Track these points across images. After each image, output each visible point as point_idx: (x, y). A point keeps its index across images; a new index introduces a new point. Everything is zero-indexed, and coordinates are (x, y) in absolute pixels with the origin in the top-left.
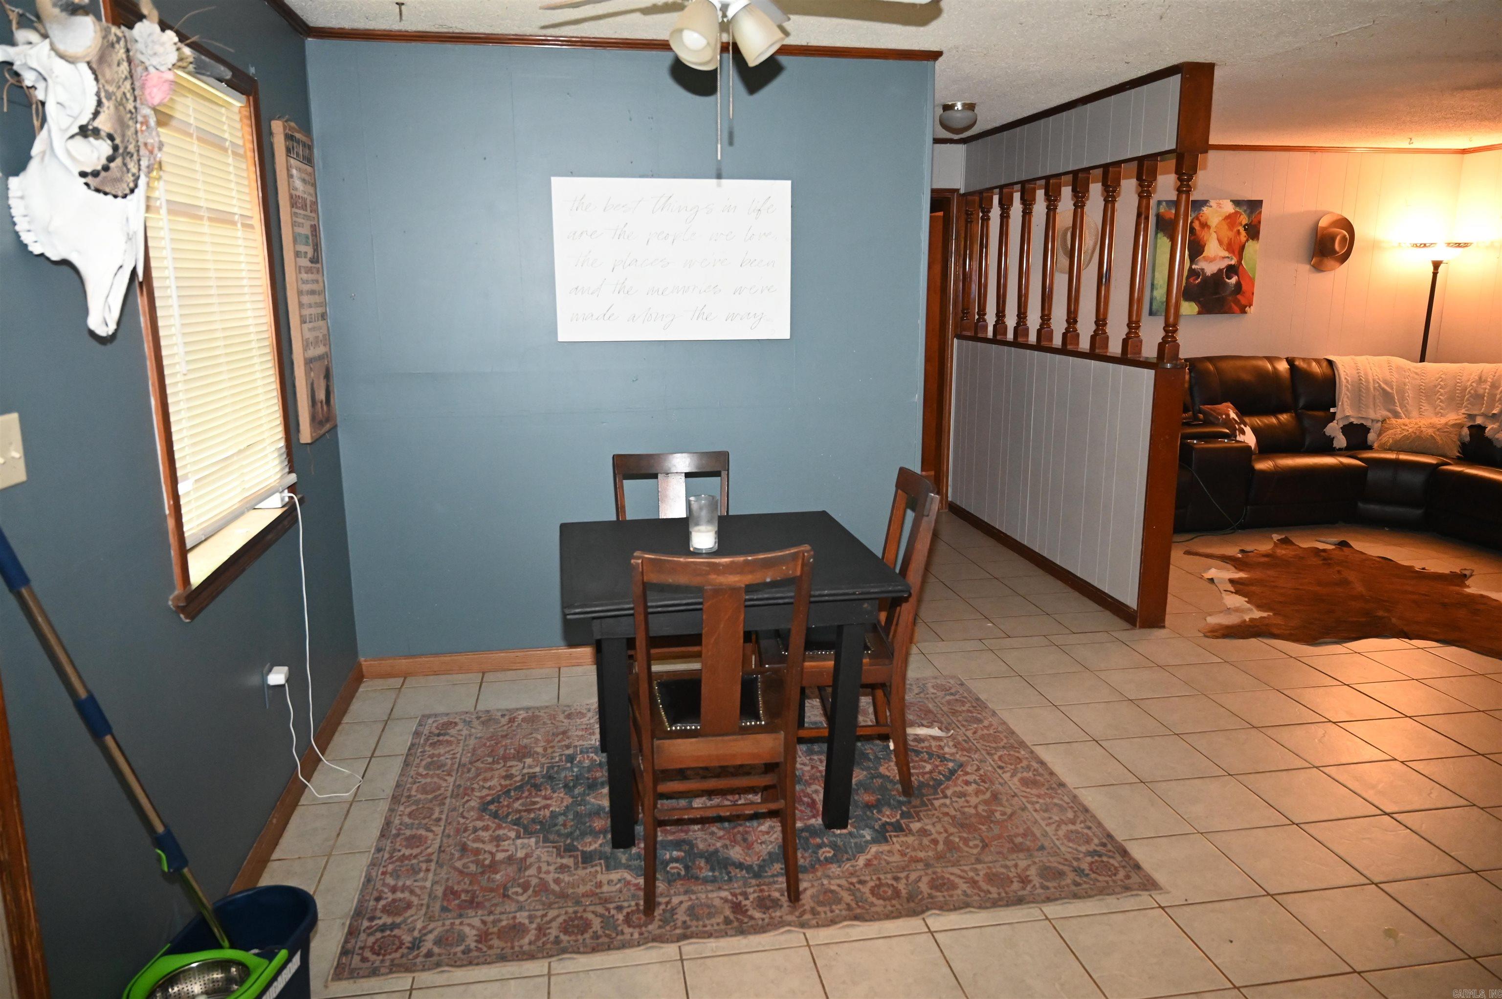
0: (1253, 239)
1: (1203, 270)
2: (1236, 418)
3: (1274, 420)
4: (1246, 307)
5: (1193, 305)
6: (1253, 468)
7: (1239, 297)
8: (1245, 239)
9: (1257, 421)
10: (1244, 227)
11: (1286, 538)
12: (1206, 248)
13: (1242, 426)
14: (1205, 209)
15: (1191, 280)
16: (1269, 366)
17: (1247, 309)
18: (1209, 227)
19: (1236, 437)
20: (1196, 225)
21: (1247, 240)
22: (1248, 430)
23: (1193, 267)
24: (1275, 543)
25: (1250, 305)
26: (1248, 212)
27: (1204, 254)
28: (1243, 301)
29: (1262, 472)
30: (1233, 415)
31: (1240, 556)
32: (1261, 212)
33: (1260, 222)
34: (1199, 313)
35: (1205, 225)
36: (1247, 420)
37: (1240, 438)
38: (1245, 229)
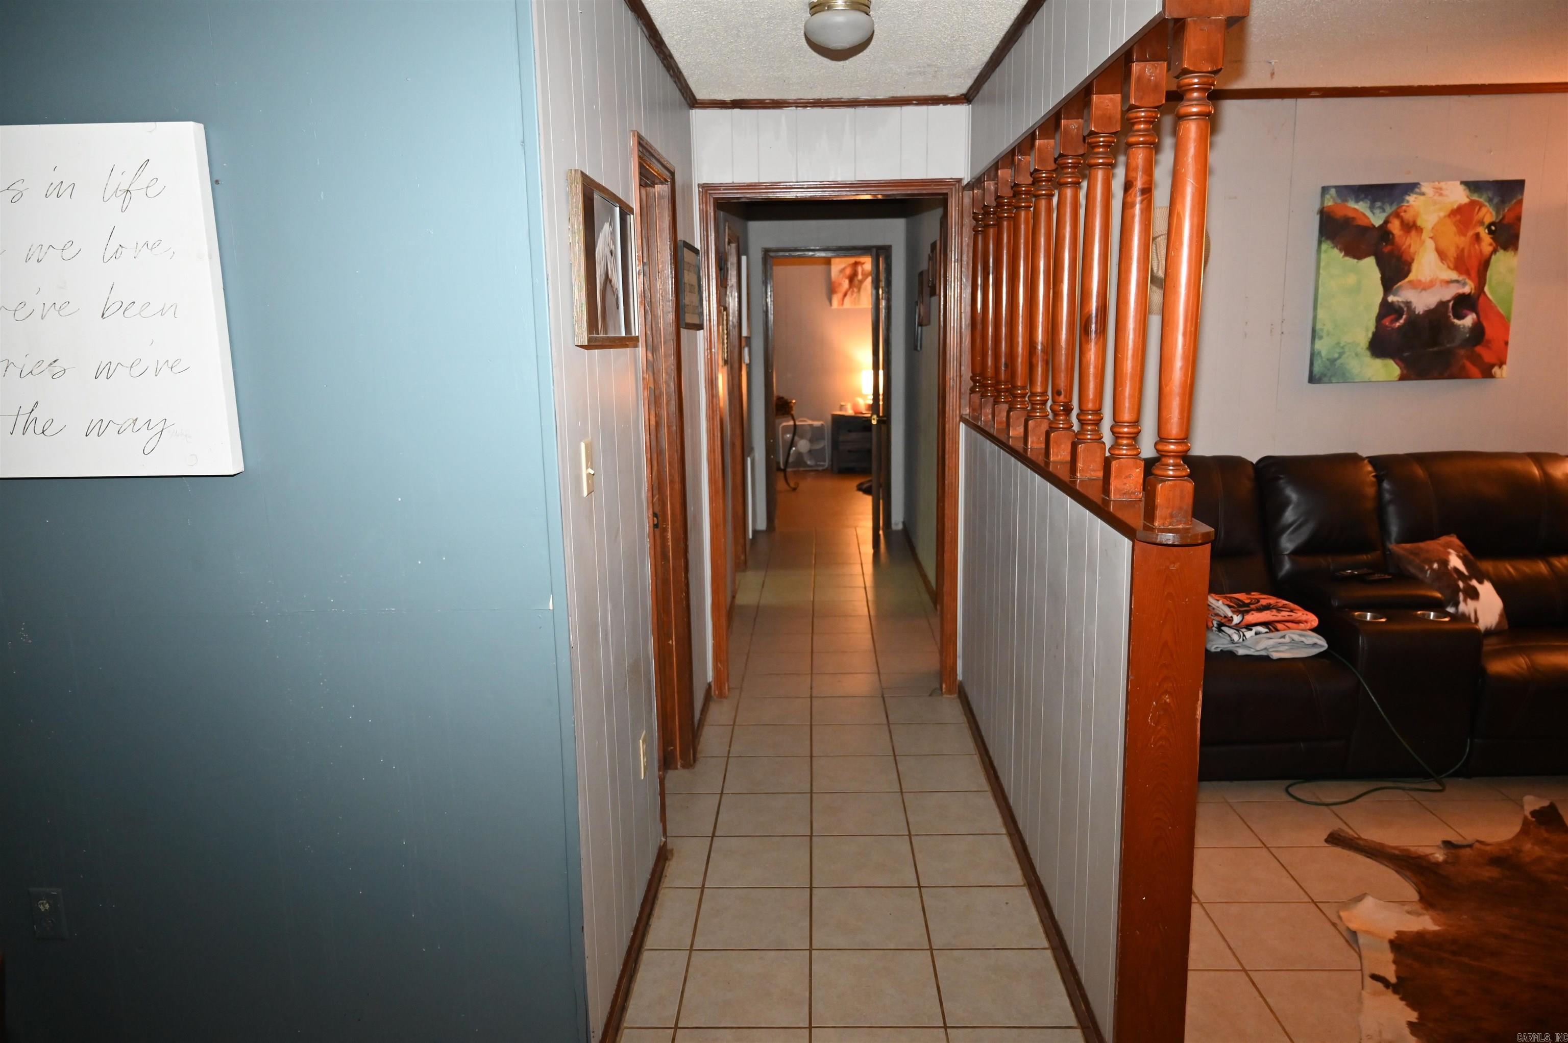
0: (1505, 248)
1: (1408, 304)
2: (1462, 568)
3: (1542, 567)
4: (1493, 366)
5: (1391, 363)
6: (1483, 671)
7: (1478, 349)
8: (1490, 249)
9: (1509, 568)
10: (1489, 227)
12: (1414, 267)
13: (1474, 583)
14: (1411, 199)
15: (1387, 322)
16: (1536, 471)
17: (1496, 370)
18: (1419, 230)
19: (1456, 604)
20: (1395, 227)
21: (1495, 251)
22: (1486, 590)
23: (1391, 299)
25: (1501, 363)
26: (1496, 200)
27: (1411, 277)
28: (1488, 356)
29: (1501, 679)
30: (1455, 562)
31: (1440, 856)
32: (1520, 202)
33: (1519, 219)
34: (1402, 378)
35: (1411, 227)
36: (1487, 566)
37: (1466, 607)
38: (1491, 232)
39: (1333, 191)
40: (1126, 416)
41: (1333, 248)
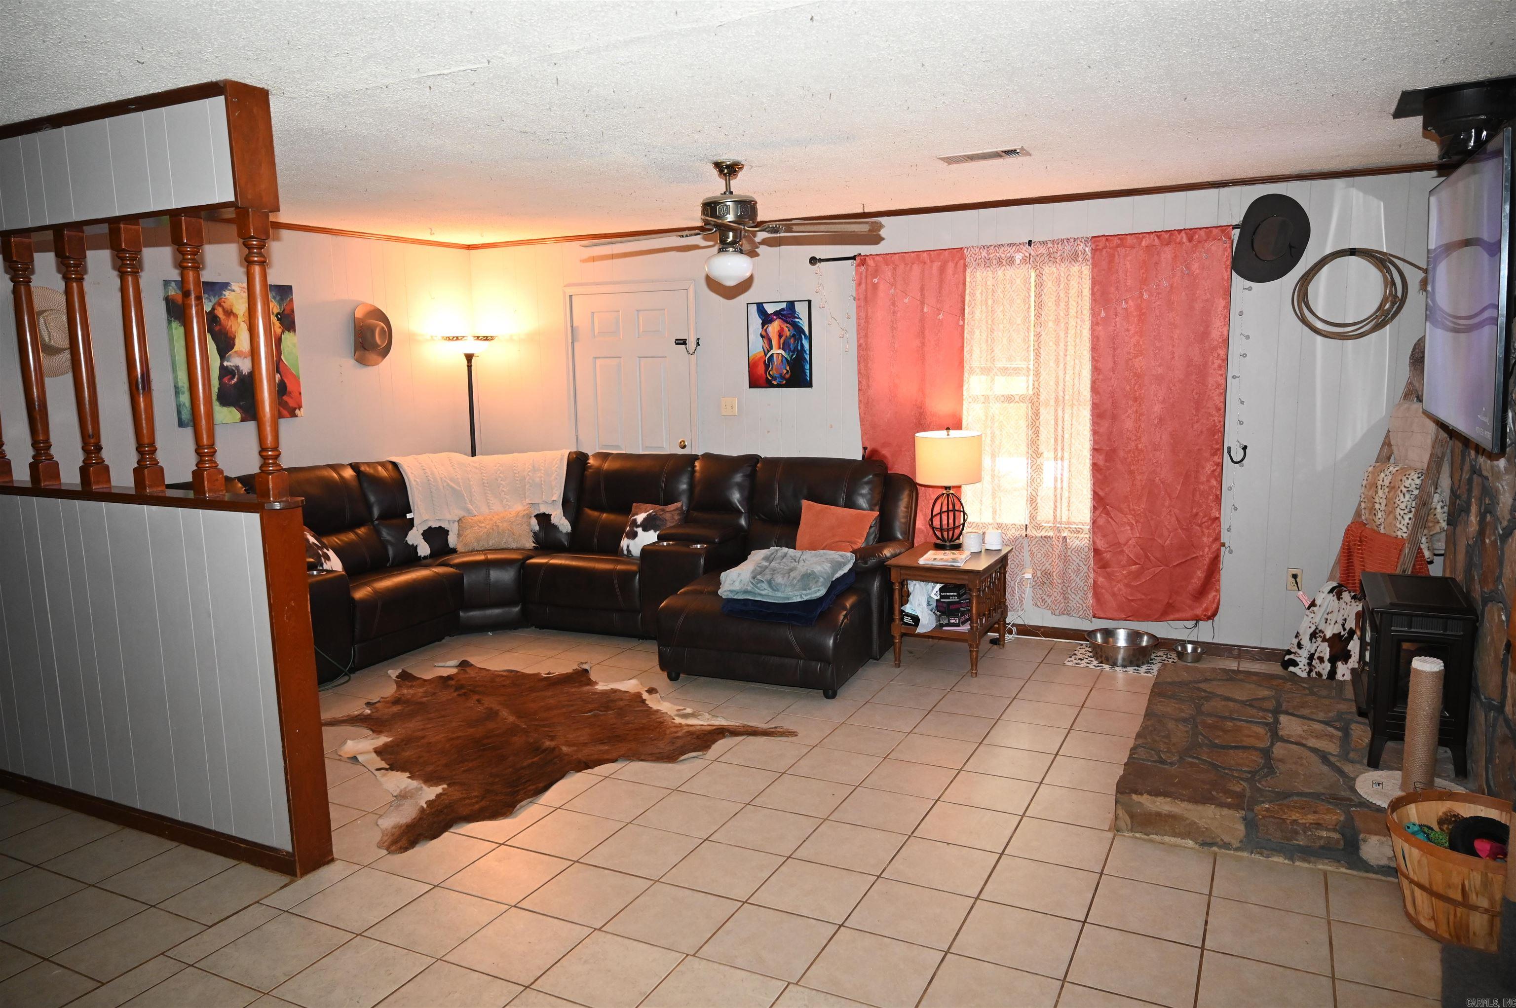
0: (289, 331)
1: (237, 367)
2: (316, 542)
3: (351, 536)
4: (295, 409)
5: (233, 410)
6: (353, 599)
7: (285, 398)
8: (280, 330)
9: (335, 540)
10: (277, 316)
11: (403, 671)
12: (237, 341)
13: (325, 550)
14: (227, 293)
15: (226, 380)
16: (335, 475)
17: (297, 411)
18: (236, 316)
19: (322, 565)
20: (219, 312)
21: (283, 332)
22: (331, 553)
23: (225, 364)
24: (396, 682)
25: (300, 407)
26: (278, 298)
27: (236, 348)
28: (292, 403)
29: (363, 601)
30: (312, 540)
31: (368, 711)
32: (292, 300)
33: (293, 311)
34: (243, 420)
35: (229, 313)
36: (325, 541)
37: (327, 566)
38: (278, 319)
39: (173, 284)
40: (205, 441)
41: (180, 326)
